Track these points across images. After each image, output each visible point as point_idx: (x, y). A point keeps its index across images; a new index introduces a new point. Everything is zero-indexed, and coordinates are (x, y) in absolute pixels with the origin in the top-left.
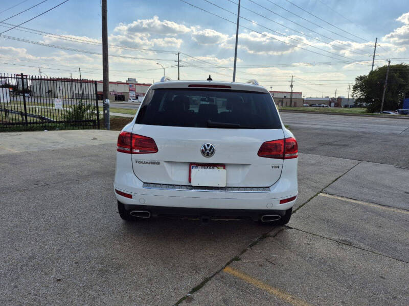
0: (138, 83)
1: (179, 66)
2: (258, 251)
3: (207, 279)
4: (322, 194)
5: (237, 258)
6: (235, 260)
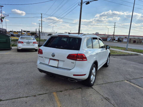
0: (99, 34)
2: (71, 91)
3: (46, 93)
4: (126, 81)
5: (61, 91)
6: (60, 91)
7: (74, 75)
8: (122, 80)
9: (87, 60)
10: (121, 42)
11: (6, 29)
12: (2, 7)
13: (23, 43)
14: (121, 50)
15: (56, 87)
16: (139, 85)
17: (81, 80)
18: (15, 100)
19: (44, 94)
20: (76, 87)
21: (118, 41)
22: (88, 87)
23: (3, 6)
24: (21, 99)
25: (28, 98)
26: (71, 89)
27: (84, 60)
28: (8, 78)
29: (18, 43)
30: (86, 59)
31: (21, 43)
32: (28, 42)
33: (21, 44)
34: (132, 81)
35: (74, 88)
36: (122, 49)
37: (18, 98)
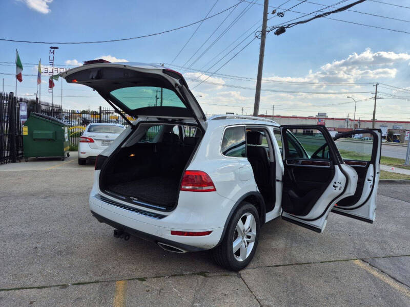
0: (329, 117)
1: (376, 98)
2: (171, 281)
3: (97, 282)
4: (358, 262)
5: (143, 280)
6: (139, 279)
7: (173, 233)
8: (345, 258)
9: (215, 190)
10: (398, 141)
11: (61, 105)
12: (55, 50)
13: (93, 142)
14: (390, 165)
15: (134, 267)
16: (398, 277)
17: (196, 250)
18: (7, 292)
19: (92, 283)
20: (190, 271)
21: (388, 140)
22: (227, 273)
23: (57, 48)
24: (24, 291)
25: (44, 290)
26: (172, 276)
27: (205, 188)
28: (19, 233)
29: (81, 142)
30: (211, 188)
31: (87, 142)
32: (105, 139)
33: (87, 144)
34: (381, 262)
35: (186, 271)
36: (391, 163)
37: (15, 289)
